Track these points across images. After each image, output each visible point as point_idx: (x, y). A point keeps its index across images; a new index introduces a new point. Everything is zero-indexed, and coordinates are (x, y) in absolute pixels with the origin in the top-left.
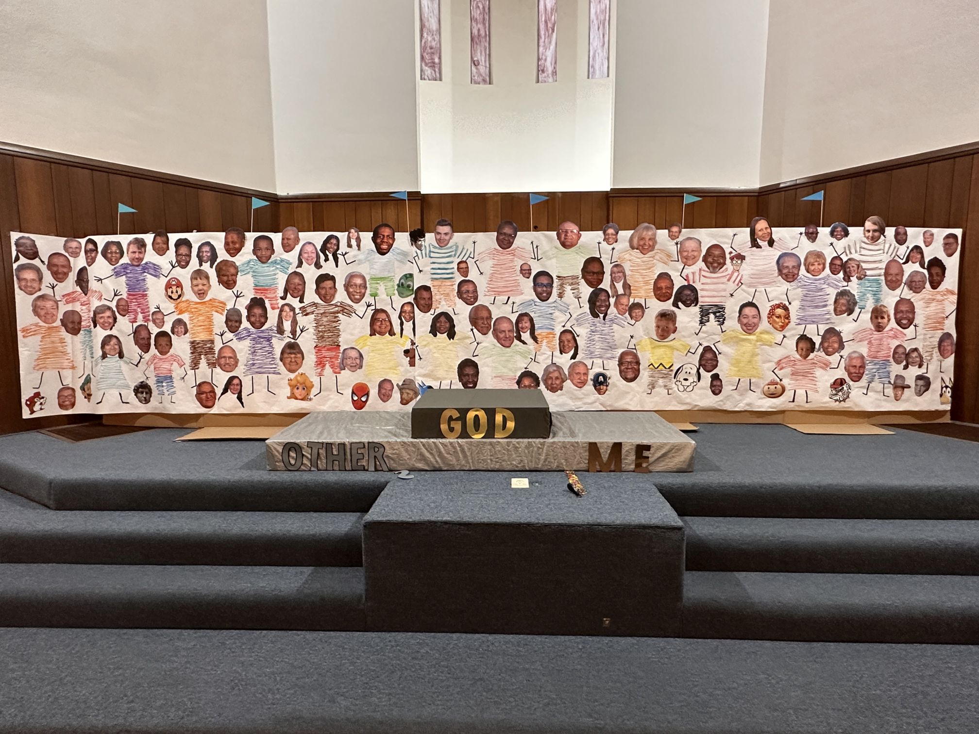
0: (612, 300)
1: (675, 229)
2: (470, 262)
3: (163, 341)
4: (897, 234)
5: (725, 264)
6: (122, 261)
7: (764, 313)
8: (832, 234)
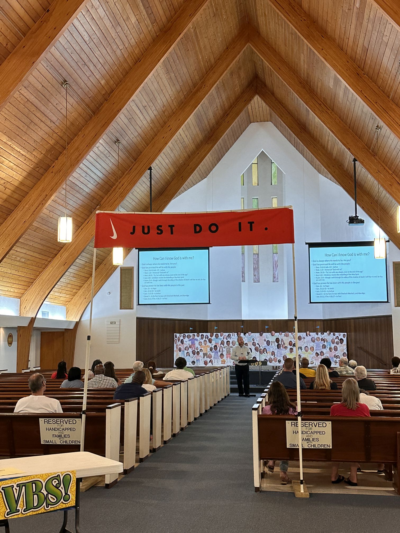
0: (281, 346)
1: (292, 333)
2: (255, 338)
3: (198, 353)
4: (333, 334)
5: (301, 339)
6: (190, 338)
7: (309, 348)
8: (321, 334)
